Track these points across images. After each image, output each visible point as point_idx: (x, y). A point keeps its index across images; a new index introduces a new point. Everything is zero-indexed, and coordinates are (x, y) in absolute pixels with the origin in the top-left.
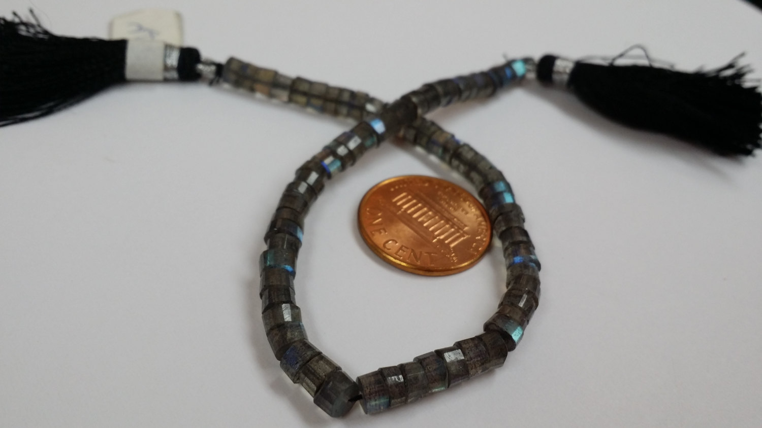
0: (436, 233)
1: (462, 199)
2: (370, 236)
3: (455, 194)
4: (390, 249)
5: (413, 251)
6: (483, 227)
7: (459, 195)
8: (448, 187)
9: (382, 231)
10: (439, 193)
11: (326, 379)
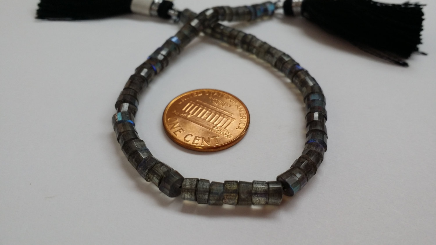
0: (215, 123)
1: (225, 98)
2: (175, 136)
3: (220, 96)
4: (189, 141)
5: (203, 138)
6: (243, 112)
7: (222, 96)
8: (215, 93)
9: (181, 131)
10: (210, 98)
11: (165, 176)
